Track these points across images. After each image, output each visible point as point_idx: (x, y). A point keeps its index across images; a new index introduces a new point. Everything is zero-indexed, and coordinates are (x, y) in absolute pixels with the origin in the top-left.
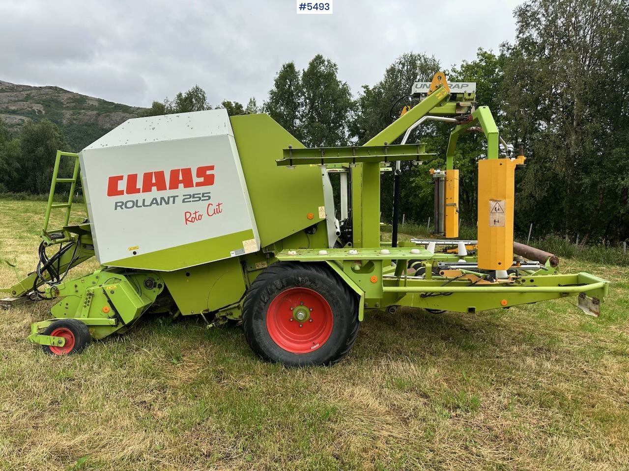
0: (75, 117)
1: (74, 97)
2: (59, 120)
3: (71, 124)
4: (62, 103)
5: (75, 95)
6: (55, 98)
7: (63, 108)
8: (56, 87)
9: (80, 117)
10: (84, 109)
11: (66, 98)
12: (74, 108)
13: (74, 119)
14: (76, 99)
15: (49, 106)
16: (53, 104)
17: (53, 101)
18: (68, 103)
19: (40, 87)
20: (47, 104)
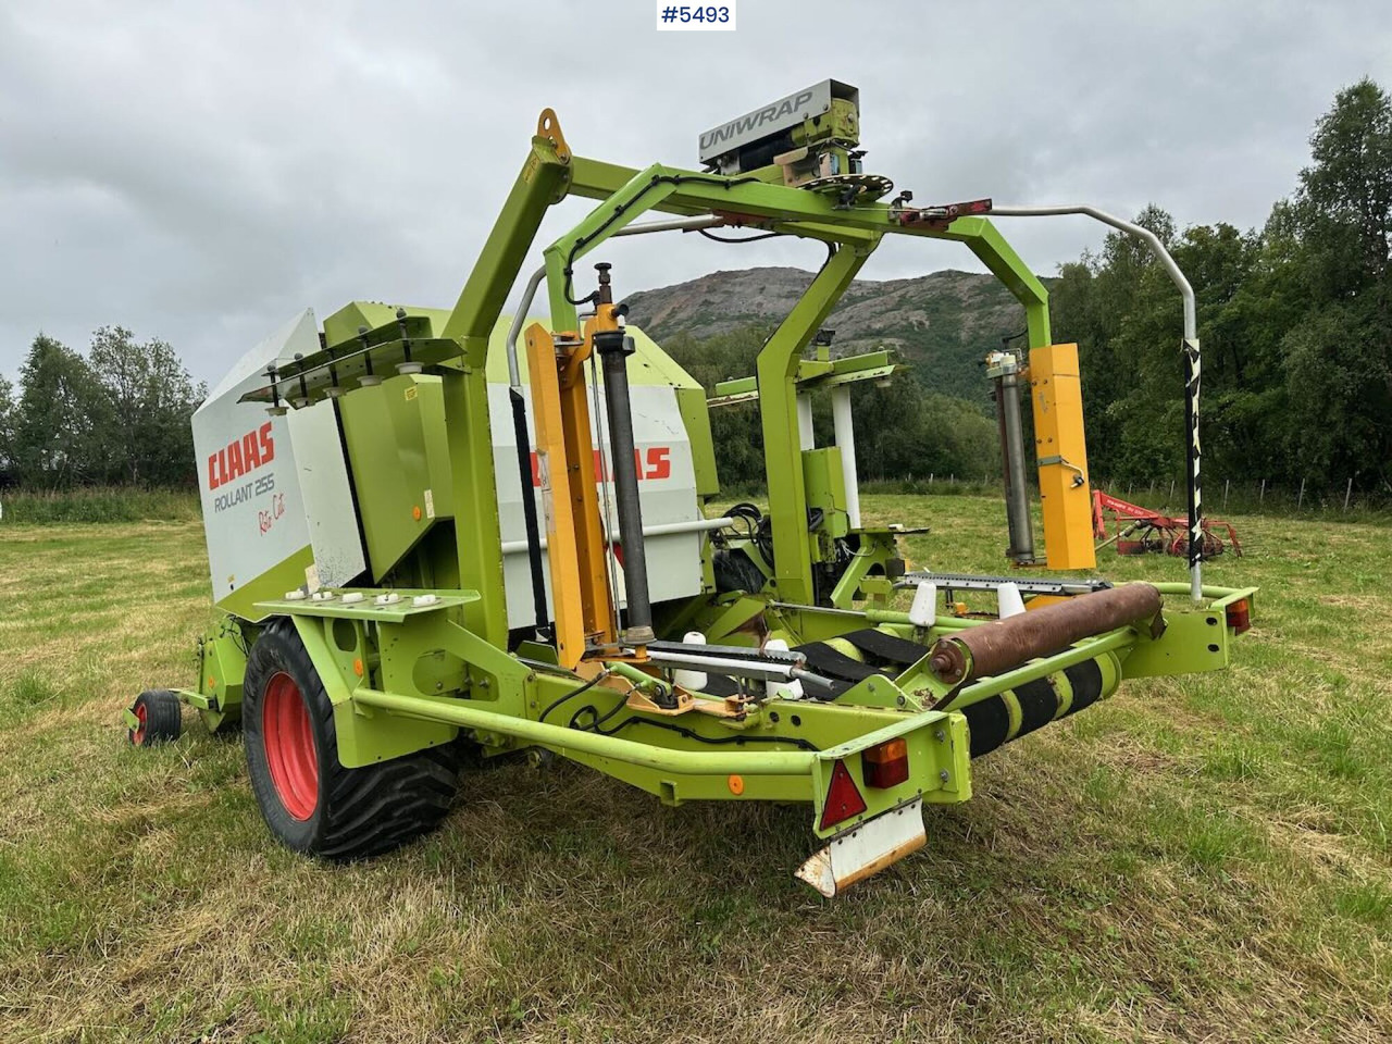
0: (983, 322)
1: (982, 282)
2: (954, 334)
3: (975, 339)
4: (960, 300)
5: (983, 279)
6: (948, 292)
7: (961, 309)
8: (950, 272)
9: (993, 320)
10: (999, 303)
11: (966, 288)
12: (983, 304)
13: (982, 327)
14: (988, 286)
15: (937, 310)
16: (943, 306)
17: (943, 299)
18: (970, 297)
19: (923, 278)
20: (932, 307)
